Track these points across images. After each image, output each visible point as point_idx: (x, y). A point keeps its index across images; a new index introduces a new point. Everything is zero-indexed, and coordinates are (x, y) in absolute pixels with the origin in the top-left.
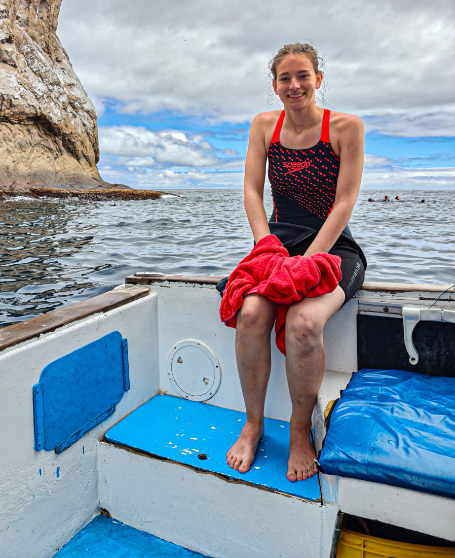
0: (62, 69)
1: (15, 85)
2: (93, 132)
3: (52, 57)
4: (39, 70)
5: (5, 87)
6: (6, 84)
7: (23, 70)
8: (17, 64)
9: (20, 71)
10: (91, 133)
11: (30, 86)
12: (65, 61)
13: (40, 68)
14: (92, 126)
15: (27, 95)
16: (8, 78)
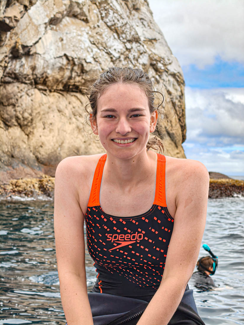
0: (141, 19)
1: (87, 45)
2: (180, 101)
3: (128, 4)
4: (115, 24)
5: (76, 49)
6: (77, 45)
7: (96, 26)
8: (89, 18)
9: (92, 26)
10: (177, 103)
11: (104, 46)
12: (144, 9)
13: (116, 21)
14: (179, 93)
15: (100, 57)
16: (79, 37)
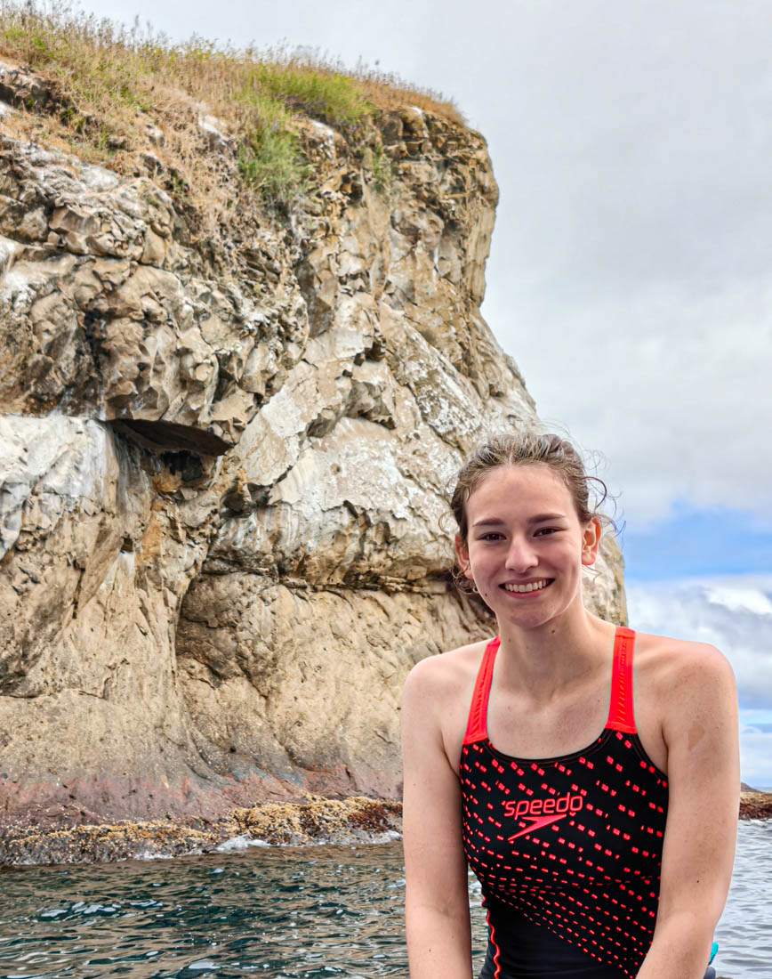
0: (510, 416)
1: (394, 481)
2: (614, 604)
3: (479, 384)
4: (455, 430)
5: (371, 489)
6: (373, 481)
7: (411, 435)
8: (395, 419)
9: (403, 437)
10: (610, 609)
11: (434, 480)
12: (513, 394)
13: (457, 423)
14: (611, 586)
15: (426, 507)
16: (376, 463)
